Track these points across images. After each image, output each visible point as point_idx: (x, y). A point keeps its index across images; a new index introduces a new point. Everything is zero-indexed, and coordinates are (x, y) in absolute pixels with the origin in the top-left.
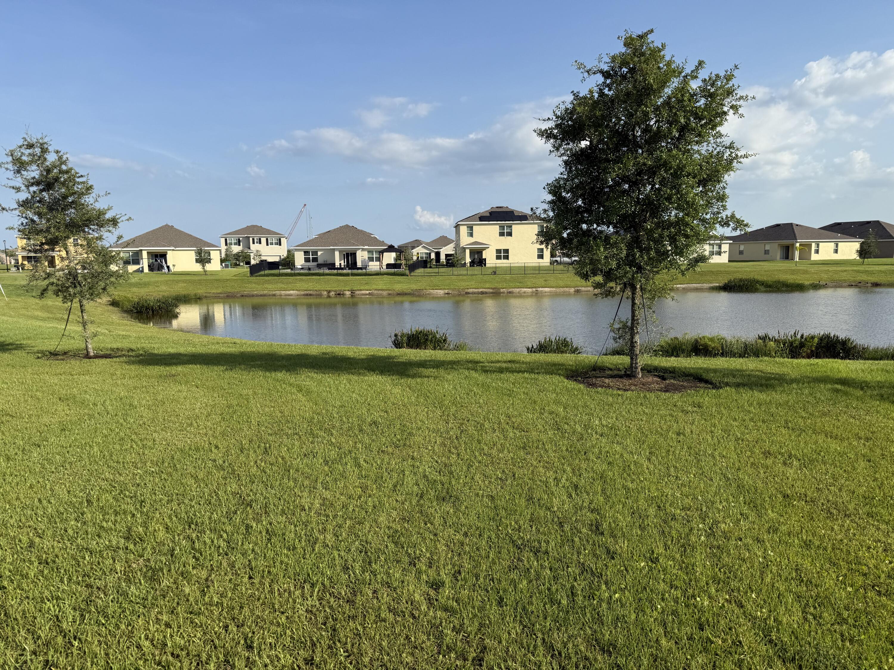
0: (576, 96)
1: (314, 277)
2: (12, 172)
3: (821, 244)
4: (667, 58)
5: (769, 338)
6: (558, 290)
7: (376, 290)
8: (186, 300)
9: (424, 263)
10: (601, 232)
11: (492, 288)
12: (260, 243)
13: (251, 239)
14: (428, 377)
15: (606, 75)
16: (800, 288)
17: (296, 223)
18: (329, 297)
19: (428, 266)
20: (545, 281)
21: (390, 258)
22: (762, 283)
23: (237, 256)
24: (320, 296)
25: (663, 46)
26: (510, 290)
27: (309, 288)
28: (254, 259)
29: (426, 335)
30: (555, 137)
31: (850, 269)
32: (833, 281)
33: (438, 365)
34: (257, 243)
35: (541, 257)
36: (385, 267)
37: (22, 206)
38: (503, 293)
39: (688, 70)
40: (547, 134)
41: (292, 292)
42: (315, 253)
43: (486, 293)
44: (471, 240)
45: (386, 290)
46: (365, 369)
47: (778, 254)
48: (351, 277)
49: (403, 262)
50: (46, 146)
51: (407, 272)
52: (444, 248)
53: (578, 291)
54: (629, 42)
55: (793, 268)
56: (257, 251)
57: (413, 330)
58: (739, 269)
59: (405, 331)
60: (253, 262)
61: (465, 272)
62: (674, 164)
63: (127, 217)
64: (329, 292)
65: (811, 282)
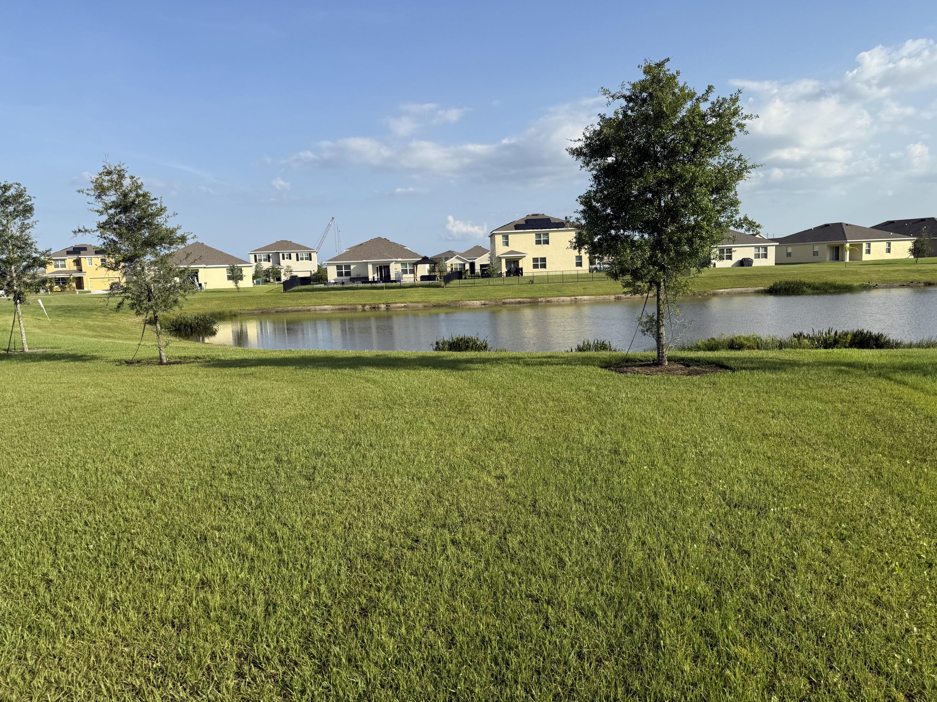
0: (602, 117)
1: (348, 291)
2: (94, 197)
3: (872, 244)
4: (681, 84)
5: (804, 337)
6: (598, 298)
7: (411, 302)
8: (222, 317)
9: (459, 274)
10: (628, 237)
11: (529, 298)
12: (290, 258)
13: (281, 255)
14: (477, 370)
15: (629, 99)
16: (847, 289)
17: (324, 237)
18: (364, 310)
19: (463, 277)
20: (584, 289)
21: (424, 270)
22: (809, 286)
23: (267, 273)
24: (355, 310)
25: (678, 73)
26: (549, 299)
27: (344, 302)
28: (285, 274)
29: (468, 342)
30: (585, 155)
31: (902, 268)
32: (884, 281)
33: (484, 361)
34: (287, 258)
35: (579, 264)
36: (419, 279)
37: (102, 227)
38: (541, 302)
39: (699, 94)
40: (578, 153)
41: (326, 307)
42: (348, 267)
43: (524, 303)
44: (507, 249)
45: (422, 302)
46: (419, 365)
47: (828, 255)
48: (385, 290)
49: (437, 274)
50: (123, 173)
51: (443, 283)
52: (479, 259)
53: (618, 299)
54: (648, 70)
55: (842, 269)
56: (288, 267)
57: (454, 338)
58: (786, 272)
59: (446, 339)
60: (284, 278)
61: (501, 282)
62: (689, 176)
63: (192, 235)
64: (364, 306)
65: (861, 283)
